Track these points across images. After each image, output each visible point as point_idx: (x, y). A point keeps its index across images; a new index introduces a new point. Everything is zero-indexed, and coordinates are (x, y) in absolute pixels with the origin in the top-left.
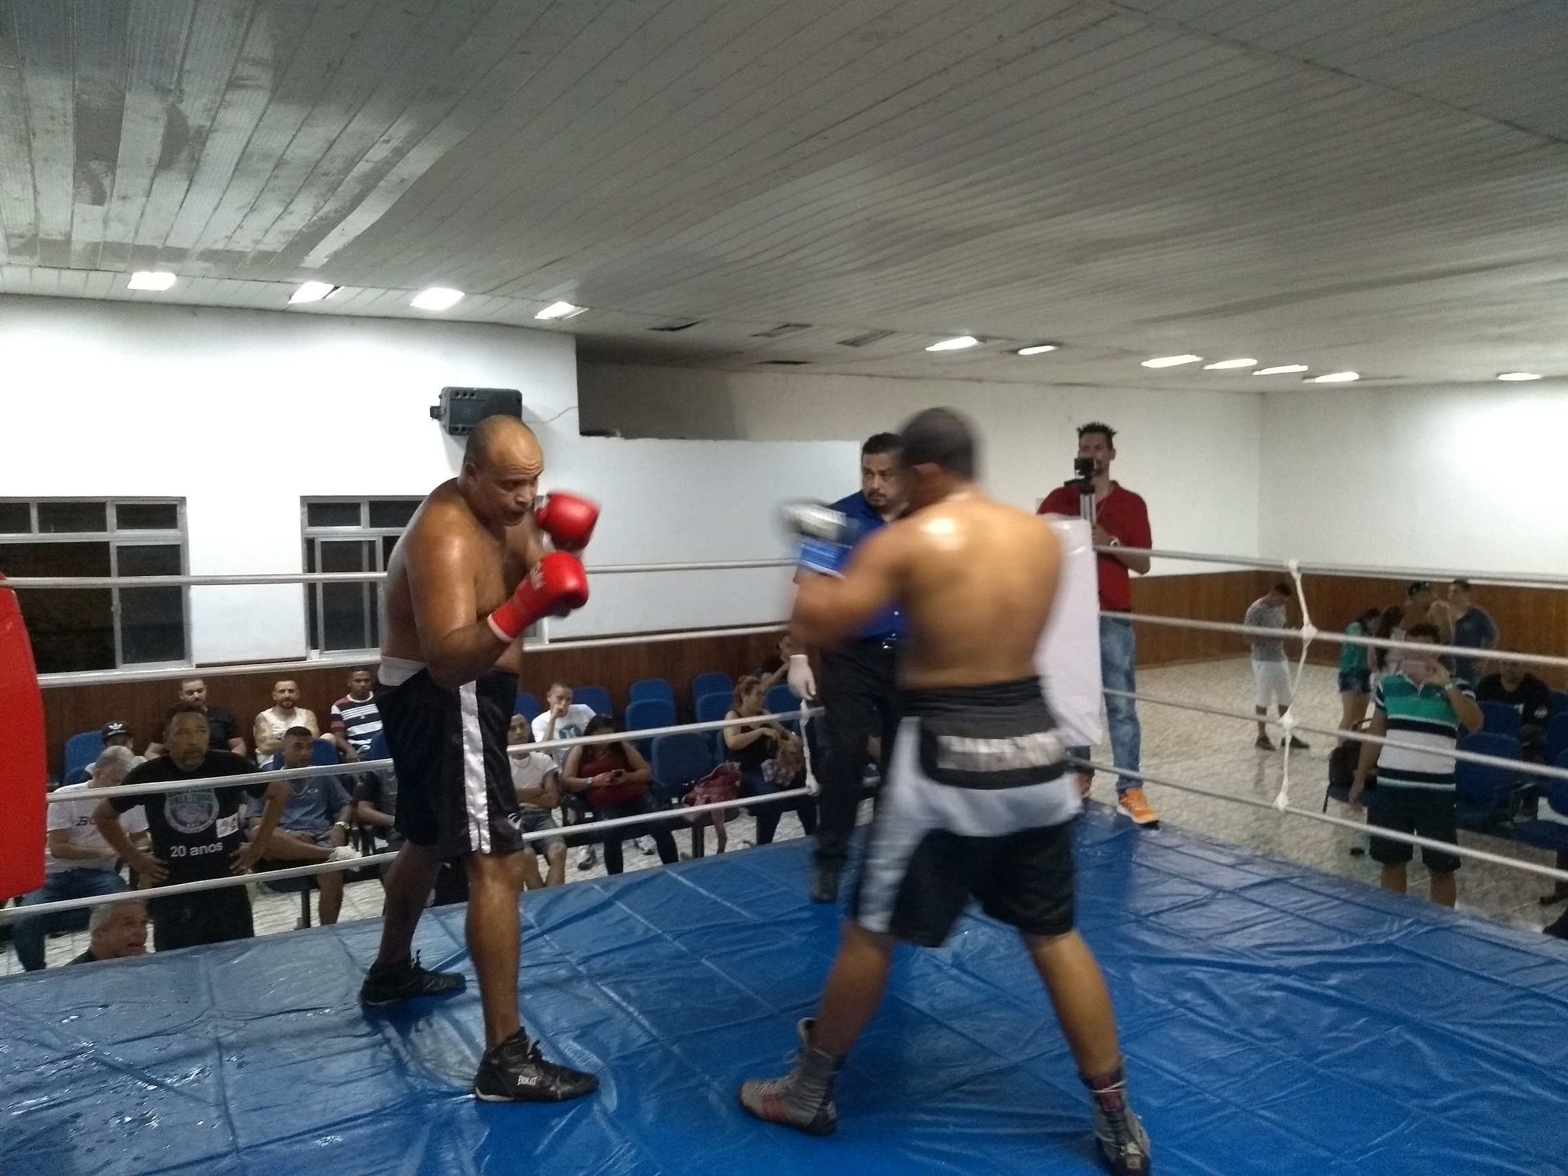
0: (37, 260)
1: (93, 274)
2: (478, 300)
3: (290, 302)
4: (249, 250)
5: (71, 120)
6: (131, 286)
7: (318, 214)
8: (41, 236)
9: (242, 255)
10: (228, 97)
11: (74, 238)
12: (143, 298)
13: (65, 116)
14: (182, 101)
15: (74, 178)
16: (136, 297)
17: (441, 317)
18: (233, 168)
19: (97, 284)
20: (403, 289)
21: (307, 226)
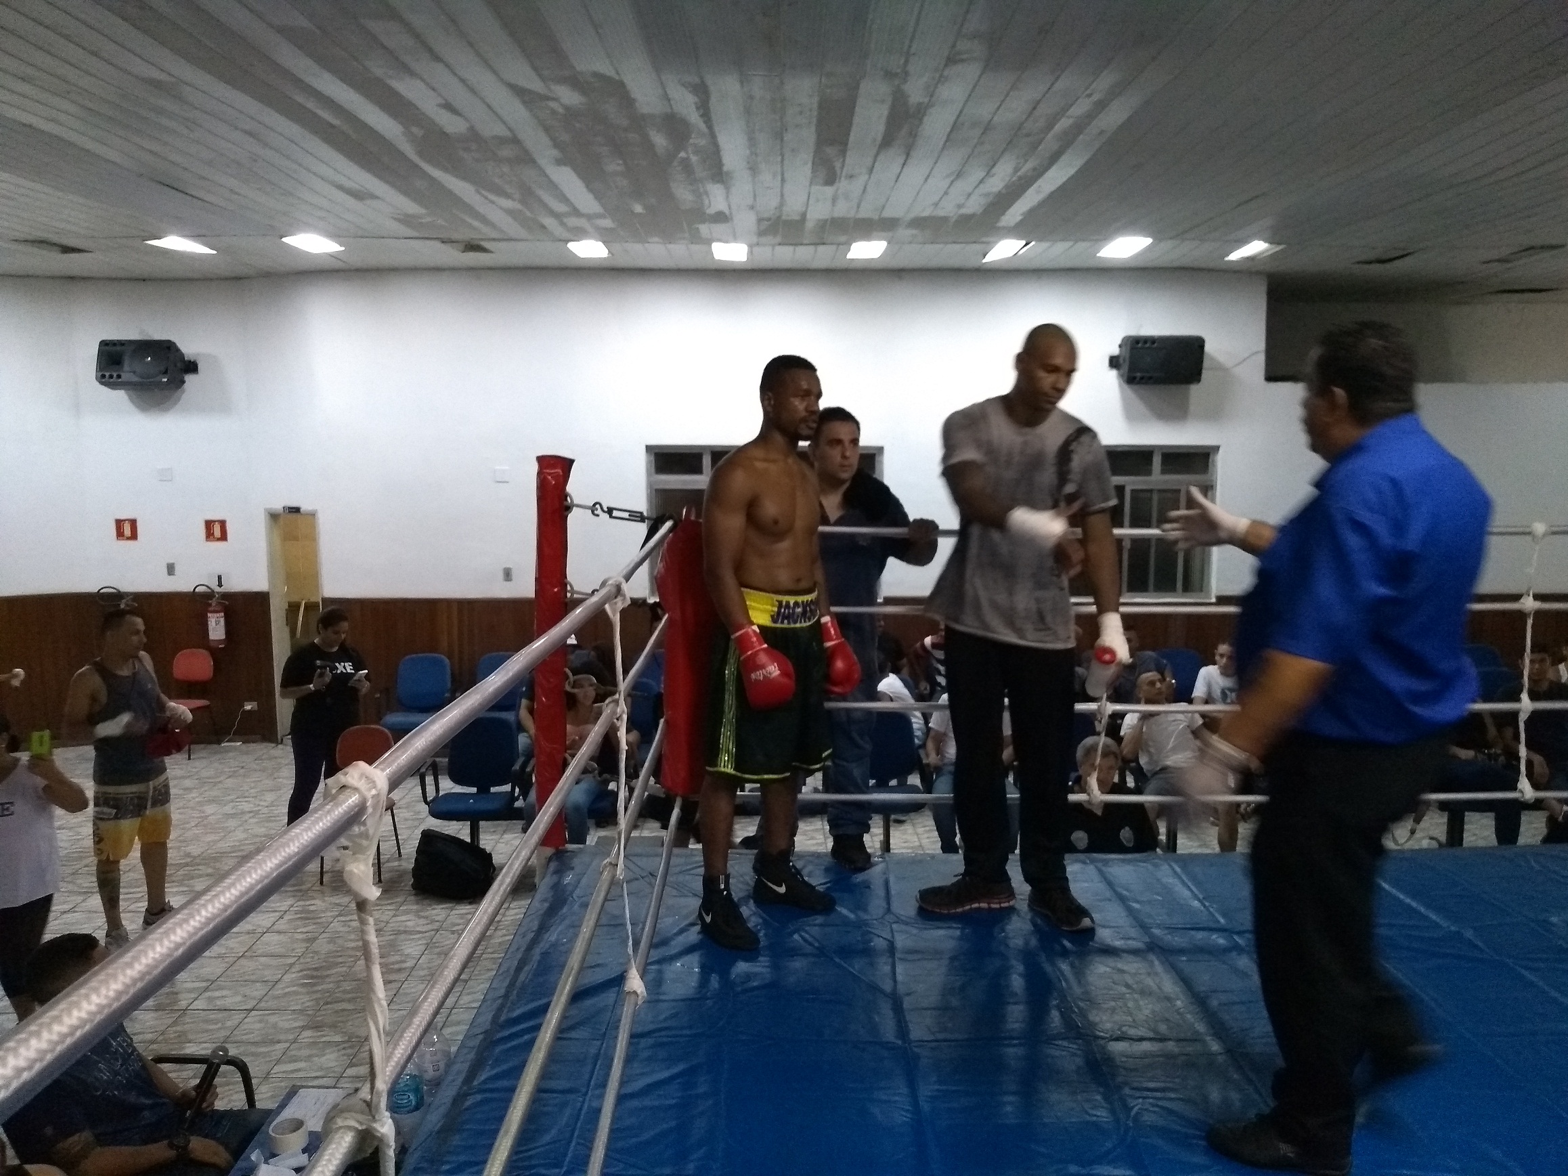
0: (778, 239)
1: (821, 248)
2: (1168, 245)
3: (984, 261)
4: (951, 215)
5: (815, 113)
6: (850, 256)
7: (1019, 174)
8: (784, 218)
9: (945, 219)
10: (946, 73)
11: (808, 216)
12: (858, 265)
13: (811, 110)
14: (905, 81)
15: (813, 164)
16: (852, 266)
17: (1127, 265)
18: (944, 139)
19: (821, 257)
20: (1091, 240)
21: (1006, 187)
